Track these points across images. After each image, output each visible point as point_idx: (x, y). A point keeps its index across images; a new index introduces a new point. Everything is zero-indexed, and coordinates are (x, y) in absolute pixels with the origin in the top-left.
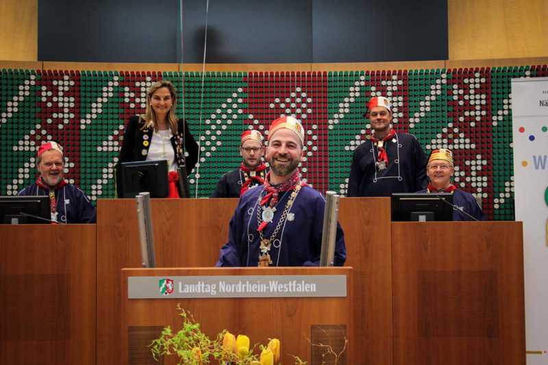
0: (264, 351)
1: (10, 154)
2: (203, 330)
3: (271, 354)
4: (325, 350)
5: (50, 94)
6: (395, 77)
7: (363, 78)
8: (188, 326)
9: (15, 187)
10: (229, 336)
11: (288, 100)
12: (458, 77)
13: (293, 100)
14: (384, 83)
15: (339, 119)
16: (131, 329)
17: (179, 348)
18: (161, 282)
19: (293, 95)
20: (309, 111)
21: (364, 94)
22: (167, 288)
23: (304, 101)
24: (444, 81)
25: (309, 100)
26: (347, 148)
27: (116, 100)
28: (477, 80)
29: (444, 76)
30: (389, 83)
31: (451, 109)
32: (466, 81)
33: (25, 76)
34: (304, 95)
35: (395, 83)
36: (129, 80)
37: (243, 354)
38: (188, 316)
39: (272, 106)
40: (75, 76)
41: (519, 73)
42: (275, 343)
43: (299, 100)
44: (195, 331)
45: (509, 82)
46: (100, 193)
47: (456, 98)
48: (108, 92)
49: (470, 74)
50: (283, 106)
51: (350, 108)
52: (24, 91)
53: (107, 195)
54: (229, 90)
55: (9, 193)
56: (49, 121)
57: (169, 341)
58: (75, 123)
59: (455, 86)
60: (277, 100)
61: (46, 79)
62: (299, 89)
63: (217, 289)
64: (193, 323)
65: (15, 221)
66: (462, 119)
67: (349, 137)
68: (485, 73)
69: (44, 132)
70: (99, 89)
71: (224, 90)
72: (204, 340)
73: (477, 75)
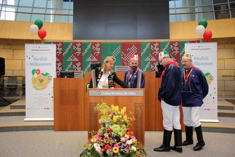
0: (122, 110)
1: (66, 61)
2: (107, 104)
3: (124, 111)
4: (137, 110)
5: (75, 47)
6: (157, 43)
7: (149, 43)
8: (103, 103)
9: (68, 69)
10: (113, 106)
11: (131, 49)
12: (172, 43)
13: (133, 49)
14: (154, 44)
15: (143, 53)
16: (90, 103)
17: (101, 109)
18: (97, 92)
19: (132, 47)
20: (136, 51)
21: (149, 47)
22: (99, 93)
23: (135, 49)
24: (169, 44)
25: (136, 49)
26: (145, 60)
27: (90, 49)
28: (176, 44)
29: (169, 43)
30: (156, 45)
31: (170, 51)
32: (174, 44)
33: (70, 43)
34: (135, 47)
35: (157, 45)
36: (94, 44)
37: (117, 111)
38: (103, 101)
39: (127, 50)
40: (81, 43)
41: (187, 42)
42: (125, 108)
43: (134, 49)
44: (105, 105)
45: (184, 45)
46: (87, 71)
47: (171, 48)
48: (89, 47)
49: (175, 42)
50: (130, 50)
51: (146, 50)
52: (70, 47)
53: (89, 71)
54: (117, 46)
55: (66, 70)
56: (75, 54)
57: (98, 107)
58: (81, 54)
59: (171, 45)
60: (129, 49)
61: (75, 44)
62: (134, 46)
63: (111, 94)
64: (105, 103)
65: (66, 77)
66: (173, 53)
67: (146, 57)
68: (178, 42)
69: (74, 56)
70: (87, 46)
71: (116, 46)
72: (108, 107)
73: (176, 43)
